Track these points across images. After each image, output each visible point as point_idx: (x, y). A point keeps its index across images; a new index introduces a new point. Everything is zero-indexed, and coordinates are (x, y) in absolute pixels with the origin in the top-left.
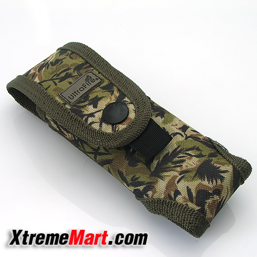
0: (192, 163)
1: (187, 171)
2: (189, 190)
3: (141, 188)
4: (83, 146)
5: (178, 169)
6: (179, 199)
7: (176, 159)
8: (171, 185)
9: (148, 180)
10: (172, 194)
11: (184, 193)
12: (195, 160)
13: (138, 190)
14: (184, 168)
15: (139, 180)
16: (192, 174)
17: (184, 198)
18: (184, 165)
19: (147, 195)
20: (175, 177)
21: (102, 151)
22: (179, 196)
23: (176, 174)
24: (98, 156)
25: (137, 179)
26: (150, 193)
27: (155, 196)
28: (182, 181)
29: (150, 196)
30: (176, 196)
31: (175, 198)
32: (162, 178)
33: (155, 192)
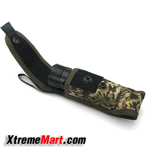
0: (128, 95)
1: (127, 98)
2: (130, 104)
3: (113, 107)
4: (87, 98)
5: (124, 97)
6: (128, 108)
7: (122, 94)
8: (123, 103)
9: (115, 104)
10: (125, 106)
11: (129, 105)
12: (128, 93)
13: (113, 108)
14: (126, 97)
15: (112, 104)
16: (129, 98)
17: (129, 107)
18: (125, 96)
19: (116, 109)
20: (124, 100)
21: (96, 98)
22: (127, 107)
23: (124, 99)
24: (92, 100)
25: (111, 104)
26: (117, 108)
27: (119, 109)
28: (127, 101)
29: (117, 109)
30: (126, 107)
31: (126, 108)
32: (120, 102)
33: (118, 107)
